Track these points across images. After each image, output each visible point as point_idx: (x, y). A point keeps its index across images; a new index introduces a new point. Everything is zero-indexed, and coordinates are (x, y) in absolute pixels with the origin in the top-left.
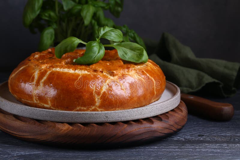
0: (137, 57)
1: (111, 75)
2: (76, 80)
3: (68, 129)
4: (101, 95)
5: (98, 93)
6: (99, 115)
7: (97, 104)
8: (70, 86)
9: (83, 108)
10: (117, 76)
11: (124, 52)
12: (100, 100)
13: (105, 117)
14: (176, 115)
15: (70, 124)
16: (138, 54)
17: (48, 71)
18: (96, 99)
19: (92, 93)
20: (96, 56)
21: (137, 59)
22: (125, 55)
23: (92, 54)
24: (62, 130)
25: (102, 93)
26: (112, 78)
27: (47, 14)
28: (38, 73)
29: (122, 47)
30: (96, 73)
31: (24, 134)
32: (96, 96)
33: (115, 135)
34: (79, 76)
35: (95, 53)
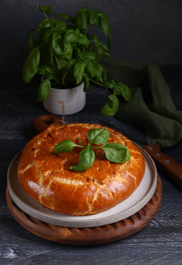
0: (122, 156)
1: (100, 184)
2: (73, 192)
3: (68, 235)
4: (93, 203)
5: (91, 202)
6: (91, 223)
7: (90, 210)
8: (69, 198)
9: (79, 213)
10: (105, 184)
11: (111, 153)
12: (92, 207)
13: (96, 224)
14: (152, 208)
15: (70, 229)
16: (122, 153)
17: (50, 180)
18: (89, 207)
19: (85, 203)
20: (88, 166)
21: (121, 159)
22: (112, 156)
23: (85, 164)
24: (63, 235)
25: (93, 202)
26: (101, 186)
27: (43, 71)
28: (42, 181)
29: (109, 148)
30: (89, 183)
31: (34, 233)
32: (89, 204)
33: (105, 239)
34: (75, 188)
35: (87, 163)
